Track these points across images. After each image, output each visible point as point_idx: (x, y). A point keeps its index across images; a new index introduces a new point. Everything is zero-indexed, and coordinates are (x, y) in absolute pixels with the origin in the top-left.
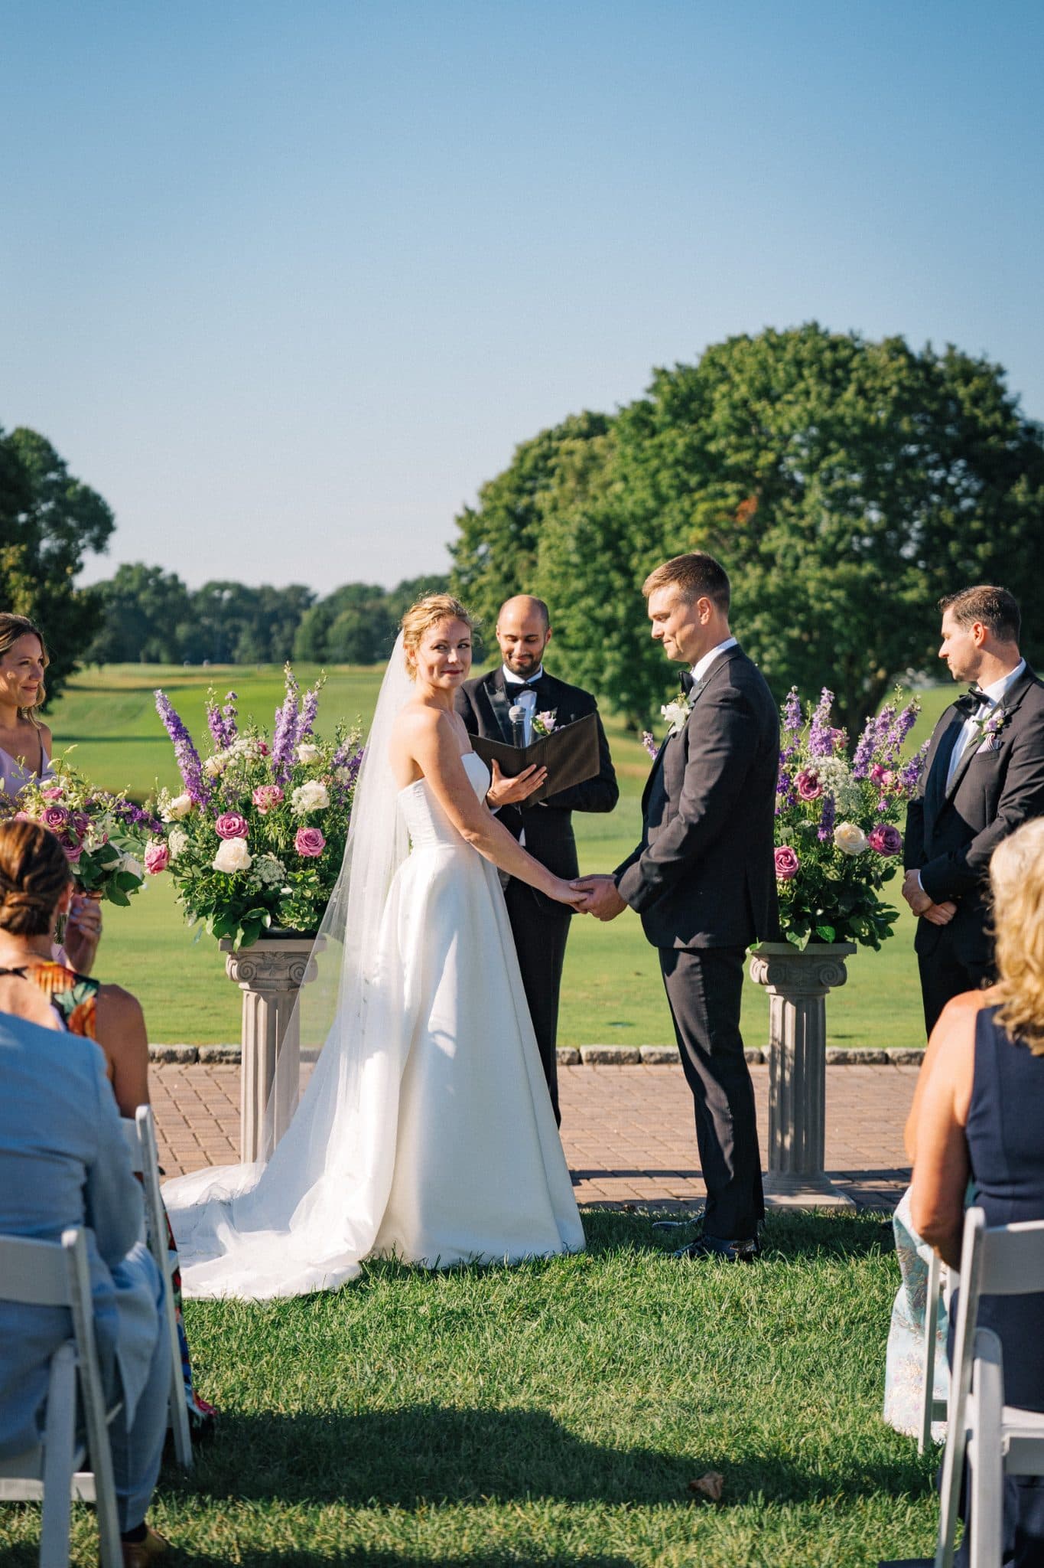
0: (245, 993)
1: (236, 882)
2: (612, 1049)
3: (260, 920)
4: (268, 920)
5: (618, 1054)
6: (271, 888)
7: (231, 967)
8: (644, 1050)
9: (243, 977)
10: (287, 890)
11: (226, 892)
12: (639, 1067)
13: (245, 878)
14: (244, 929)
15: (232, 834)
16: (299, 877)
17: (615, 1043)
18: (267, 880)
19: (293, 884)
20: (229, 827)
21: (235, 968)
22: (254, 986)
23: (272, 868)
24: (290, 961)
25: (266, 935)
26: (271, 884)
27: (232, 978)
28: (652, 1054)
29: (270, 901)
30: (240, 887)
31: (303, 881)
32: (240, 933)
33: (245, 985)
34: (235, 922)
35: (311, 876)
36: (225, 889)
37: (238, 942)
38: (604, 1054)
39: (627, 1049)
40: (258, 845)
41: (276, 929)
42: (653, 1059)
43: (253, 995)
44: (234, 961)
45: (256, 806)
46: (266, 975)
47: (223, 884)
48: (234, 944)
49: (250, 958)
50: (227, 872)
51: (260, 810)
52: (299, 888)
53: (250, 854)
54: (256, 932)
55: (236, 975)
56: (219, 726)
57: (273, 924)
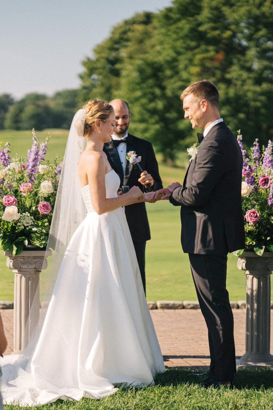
0: (16, 274)
1: (12, 226)
2: (171, 302)
3: (22, 242)
4: (26, 242)
5: (174, 304)
6: (27, 229)
7: (9, 262)
8: (185, 303)
9: (15, 267)
10: (34, 229)
11: (7, 230)
12: (183, 310)
13: (16, 224)
14: (16, 246)
15: (10, 204)
16: (40, 223)
17: (171, 300)
18: (26, 225)
19: (37, 226)
20: (9, 201)
21: (11, 263)
22: (20, 271)
23: (28, 220)
24: (36, 260)
25: (26, 249)
26: (27, 227)
27: (10, 268)
28: (189, 305)
29: (27, 233)
30: (13, 228)
31: (42, 225)
32: (15, 248)
33: (16, 271)
34: (12, 243)
35: (46, 222)
36: (7, 229)
37: (14, 252)
38: (167, 305)
39: (178, 302)
40: (22, 209)
41: (29, 246)
42: (189, 307)
43: (19, 275)
44: (12, 260)
45: (21, 192)
46: (25, 266)
47: (6, 227)
48: (12, 253)
49: (19, 259)
50: (8, 221)
51: (22, 193)
52: (40, 228)
53: (18, 212)
54: (22, 248)
55: (12, 267)
56: (3, 157)
57: (29, 244)
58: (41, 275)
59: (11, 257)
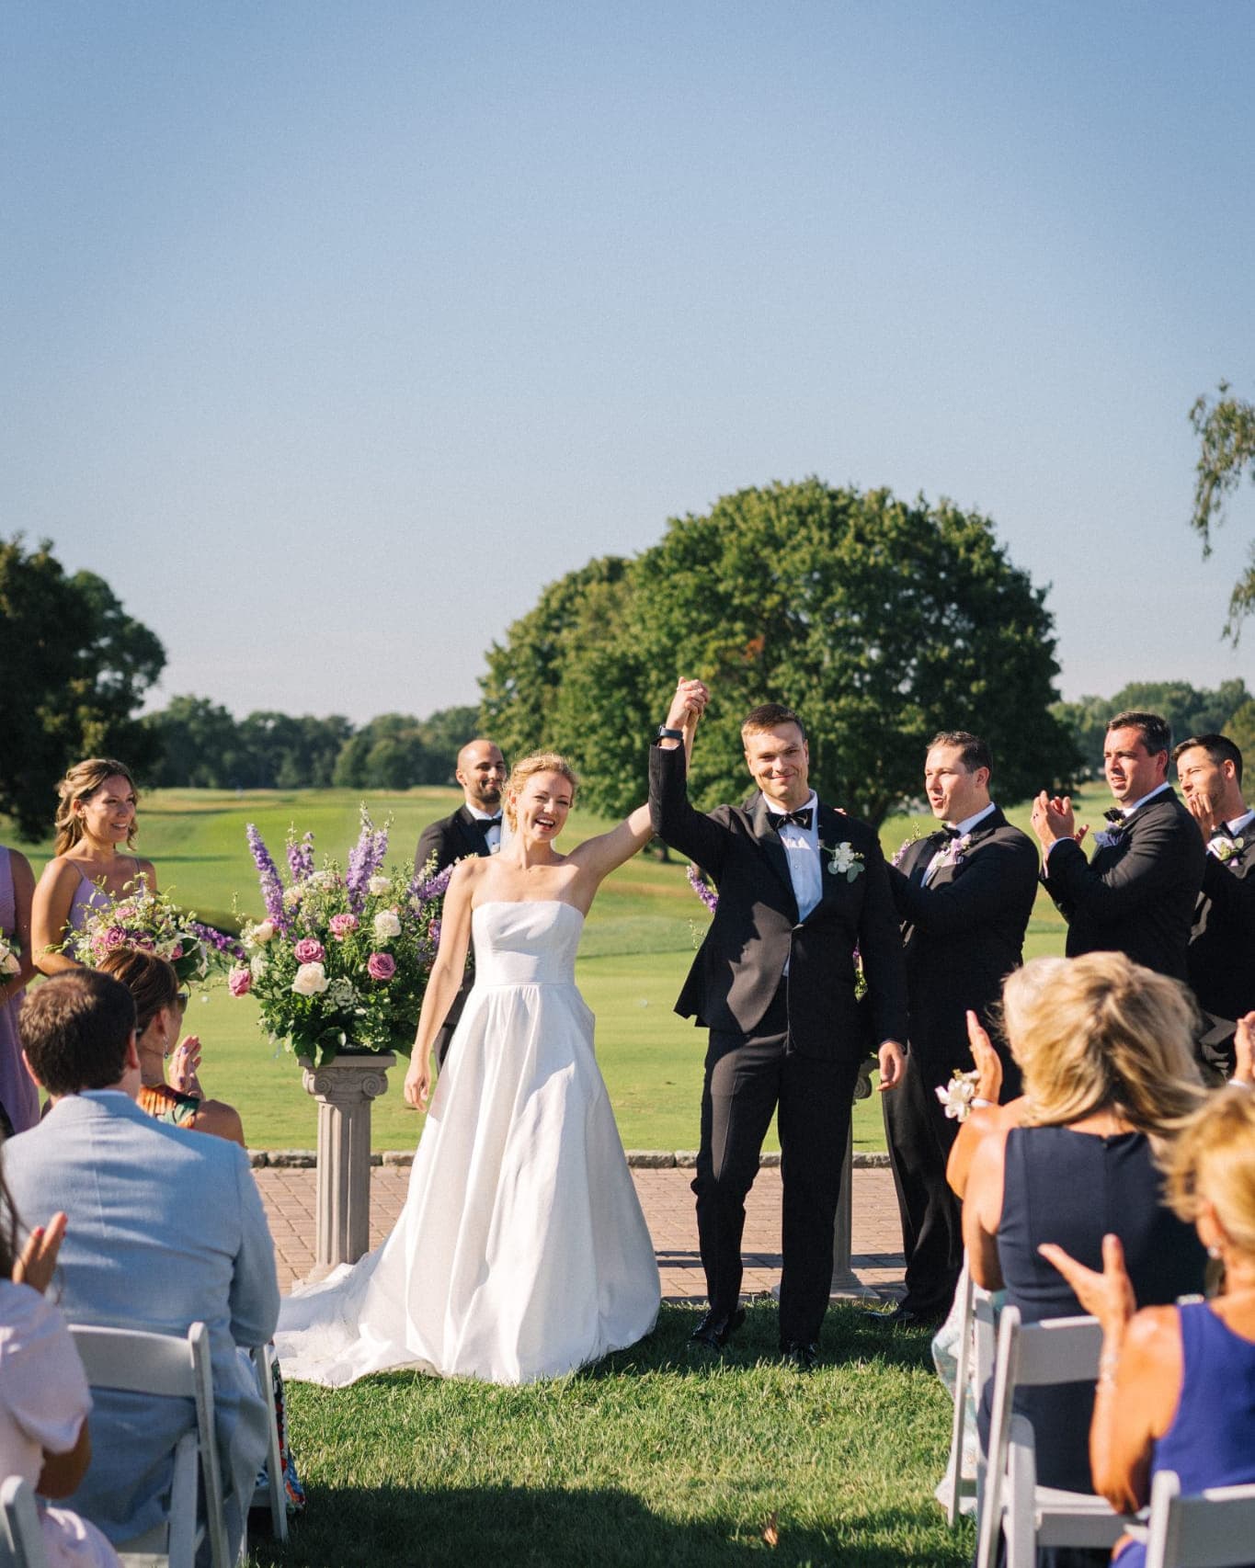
0: (321, 1105)
1: (313, 1005)
2: (649, 1153)
3: (336, 1038)
4: (343, 1038)
5: (655, 1157)
6: (345, 1012)
7: (308, 1080)
8: (679, 1154)
9: (319, 1090)
10: (361, 1011)
11: (303, 1012)
12: (675, 1170)
13: (321, 999)
14: (322, 1047)
15: (310, 959)
16: (372, 999)
17: (649, 1148)
18: (342, 1004)
19: (366, 1004)
20: (307, 952)
21: (312, 1082)
22: (330, 1099)
23: (346, 993)
24: (365, 1075)
25: (342, 1052)
26: (345, 1007)
27: (310, 1093)
28: (686, 1158)
29: (345, 1021)
30: (317, 1009)
31: (376, 1003)
32: (320, 1052)
33: (322, 1098)
34: (313, 1040)
35: (385, 997)
36: (302, 1010)
37: (318, 1060)
38: (642, 1158)
39: (663, 1154)
40: (335, 969)
41: (350, 1046)
42: (687, 1163)
43: (329, 1106)
44: (312, 1076)
45: (333, 933)
46: (340, 1088)
47: (300, 1005)
48: (313, 1061)
49: (328, 1074)
50: (305, 993)
51: (336, 936)
52: (373, 1009)
53: (327, 977)
54: (333, 1049)
55: (312, 1089)
56: (298, 860)
57: (348, 1042)
58: (373, 1105)
59: (311, 1069)
